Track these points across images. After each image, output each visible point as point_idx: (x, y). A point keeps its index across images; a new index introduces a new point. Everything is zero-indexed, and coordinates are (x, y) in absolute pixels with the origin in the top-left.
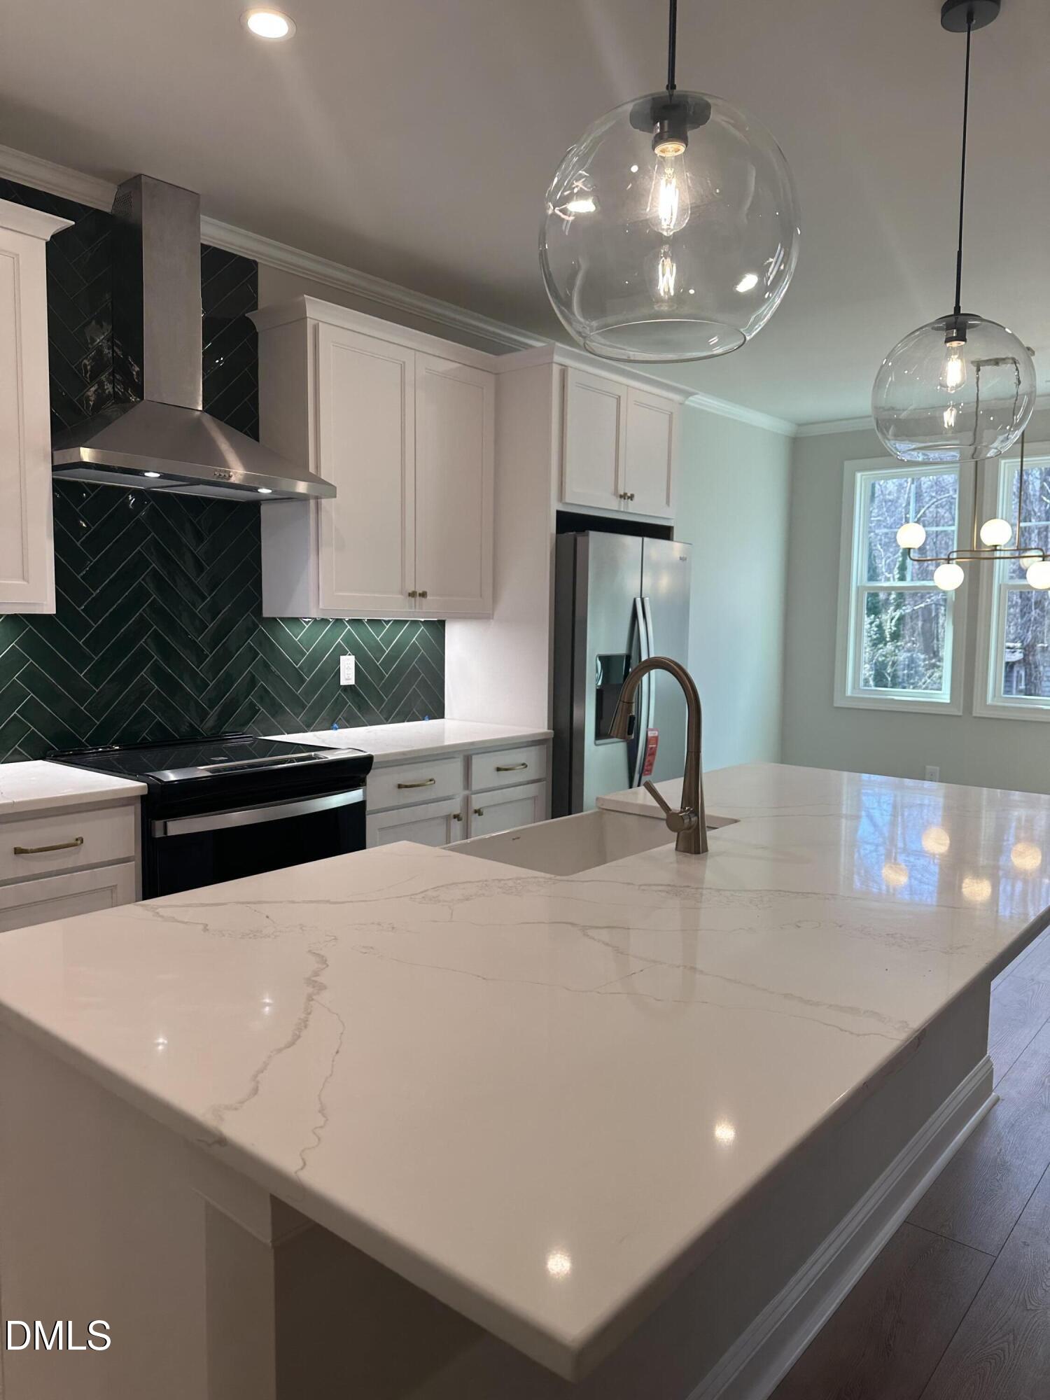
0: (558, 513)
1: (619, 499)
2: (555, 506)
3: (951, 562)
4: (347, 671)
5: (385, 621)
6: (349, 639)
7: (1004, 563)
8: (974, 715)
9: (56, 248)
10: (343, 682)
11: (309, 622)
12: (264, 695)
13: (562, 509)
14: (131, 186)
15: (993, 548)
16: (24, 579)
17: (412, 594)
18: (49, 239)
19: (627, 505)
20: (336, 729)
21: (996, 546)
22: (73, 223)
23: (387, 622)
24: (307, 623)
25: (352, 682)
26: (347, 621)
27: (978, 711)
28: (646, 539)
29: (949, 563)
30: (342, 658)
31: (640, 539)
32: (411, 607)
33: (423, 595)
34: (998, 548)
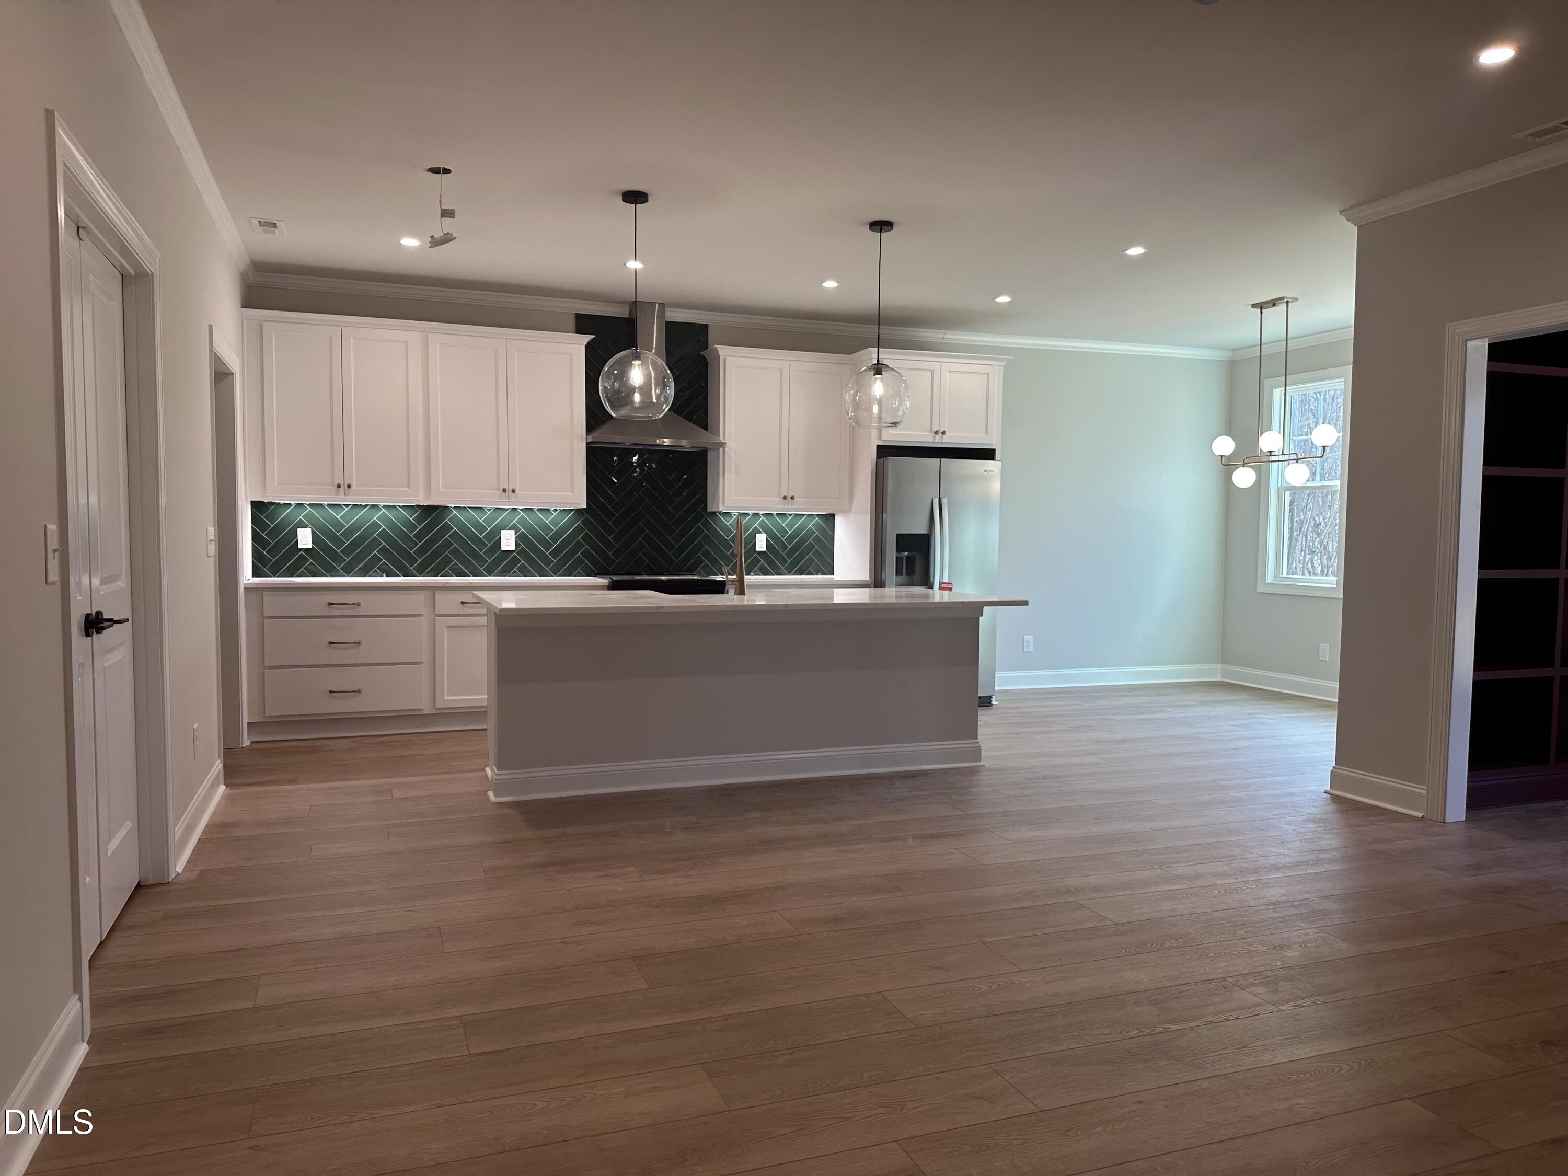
0: (878, 446)
1: (934, 434)
2: (876, 442)
3: (1246, 465)
4: (761, 542)
5: (788, 514)
6: (763, 524)
7: (1282, 464)
9: (589, 347)
10: (758, 549)
12: (707, 554)
13: (881, 444)
14: (634, 305)
15: (1269, 454)
16: (572, 491)
17: (785, 498)
18: (586, 344)
19: (942, 438)
20: (752, 575)
21: (1270, 452)
22: (594, 336)
23: (790, 515)
24: (735, 515)
25: (764, 549)
26: (762, 514)
28: (943, 460)
30: (757, 535)
31: (939, 459)
32: (785, 505)
33: (792, 498)
34: (1273, 454)
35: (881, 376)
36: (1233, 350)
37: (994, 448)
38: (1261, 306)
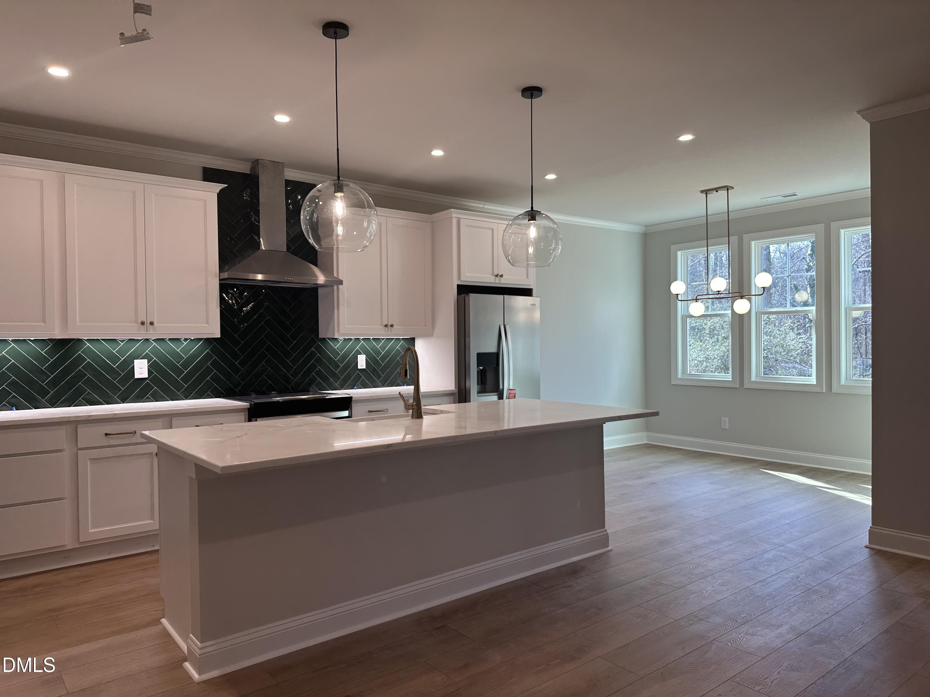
0: (458, 285)
1: (495, 277)
2: (456, 282)
3: (698, 301)
4: (362, 362)
5: (381, 339)
6: (362, 347)
8: (745, 387)
9: (221, 195)
10: (359, 367)
11: (342, 340)
12: (319, 373)
13: (460, 283)
14: (256, 163)
15: (717, 293)
16: (207, 324)
17: (386, 326)
18: (218, 192)
19: (500, 280)
20: (356, 389)
21: (719, 291)
22: (227, 185)
23: (383, 339)
24: (341, 340)
25: (364, 367)
26: (362, 339)
27: (746, 385)
28: (506, 296)
29: (697, 302)
30: (359, 356)
31: (503, 296)
32: (386, 332)
33: (392, 326)
34: (720, 293)
35: (535, 221)
36: (646, 226)
37: (532, 288)
38: (706, 192)
